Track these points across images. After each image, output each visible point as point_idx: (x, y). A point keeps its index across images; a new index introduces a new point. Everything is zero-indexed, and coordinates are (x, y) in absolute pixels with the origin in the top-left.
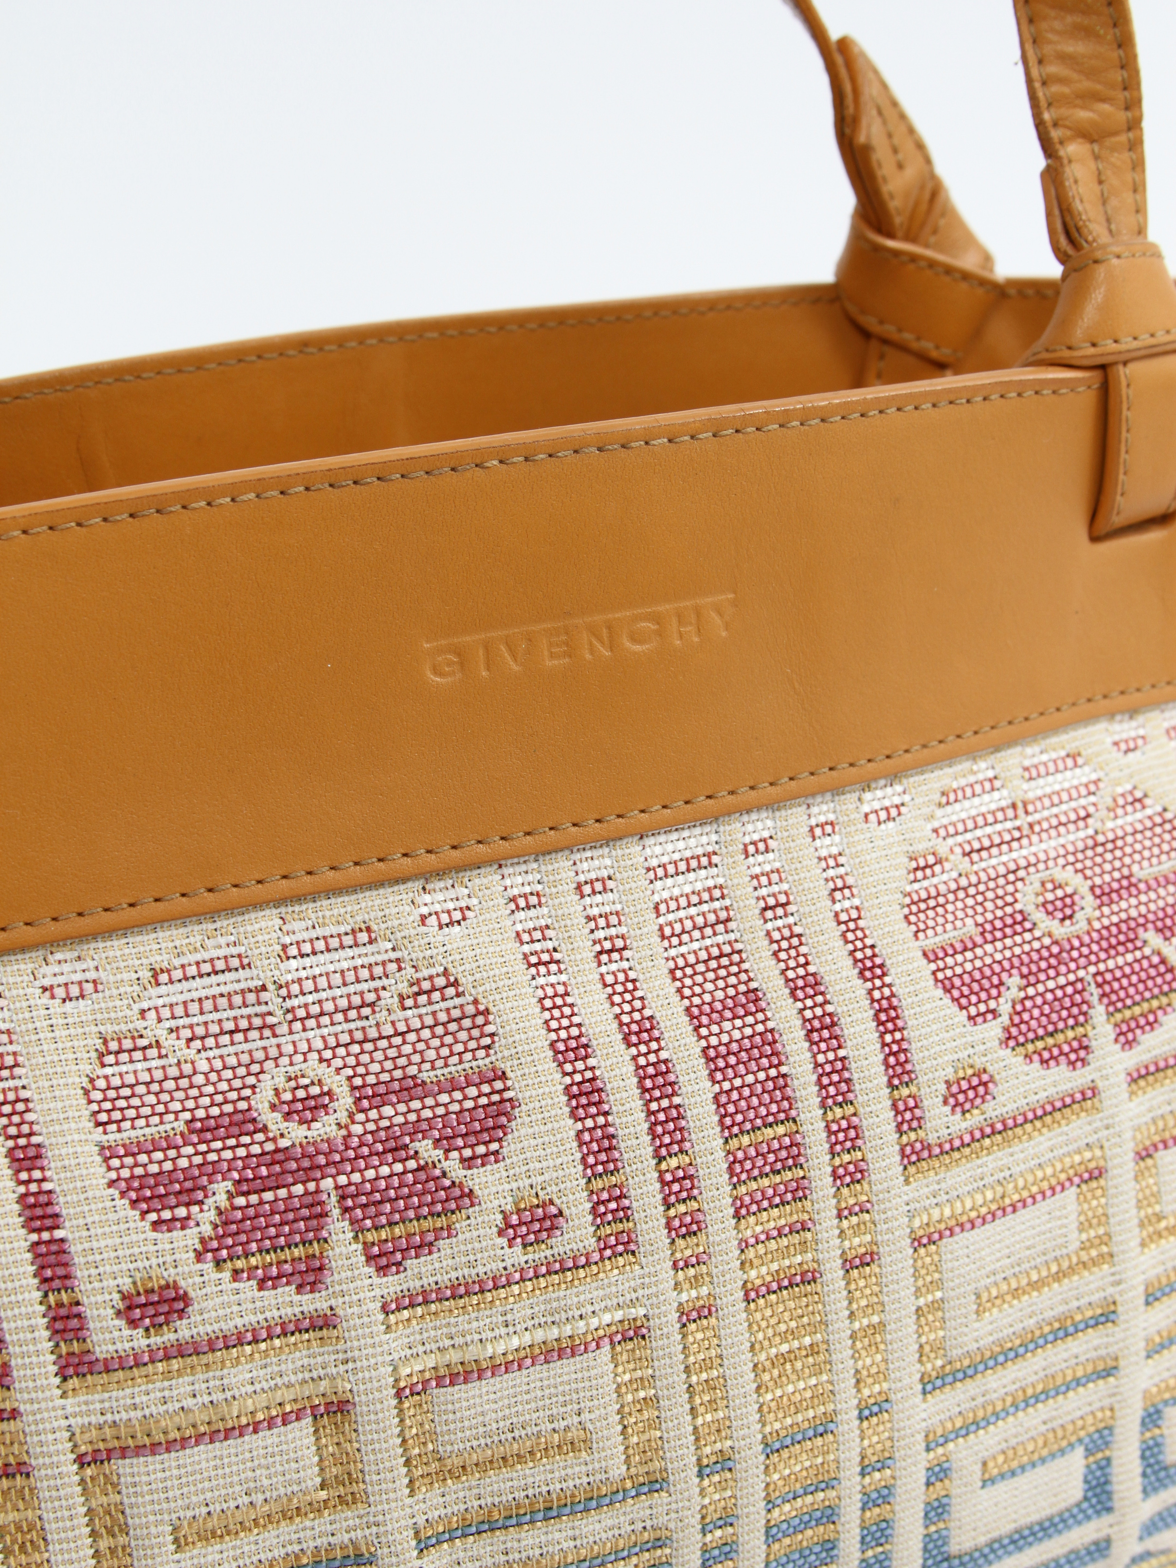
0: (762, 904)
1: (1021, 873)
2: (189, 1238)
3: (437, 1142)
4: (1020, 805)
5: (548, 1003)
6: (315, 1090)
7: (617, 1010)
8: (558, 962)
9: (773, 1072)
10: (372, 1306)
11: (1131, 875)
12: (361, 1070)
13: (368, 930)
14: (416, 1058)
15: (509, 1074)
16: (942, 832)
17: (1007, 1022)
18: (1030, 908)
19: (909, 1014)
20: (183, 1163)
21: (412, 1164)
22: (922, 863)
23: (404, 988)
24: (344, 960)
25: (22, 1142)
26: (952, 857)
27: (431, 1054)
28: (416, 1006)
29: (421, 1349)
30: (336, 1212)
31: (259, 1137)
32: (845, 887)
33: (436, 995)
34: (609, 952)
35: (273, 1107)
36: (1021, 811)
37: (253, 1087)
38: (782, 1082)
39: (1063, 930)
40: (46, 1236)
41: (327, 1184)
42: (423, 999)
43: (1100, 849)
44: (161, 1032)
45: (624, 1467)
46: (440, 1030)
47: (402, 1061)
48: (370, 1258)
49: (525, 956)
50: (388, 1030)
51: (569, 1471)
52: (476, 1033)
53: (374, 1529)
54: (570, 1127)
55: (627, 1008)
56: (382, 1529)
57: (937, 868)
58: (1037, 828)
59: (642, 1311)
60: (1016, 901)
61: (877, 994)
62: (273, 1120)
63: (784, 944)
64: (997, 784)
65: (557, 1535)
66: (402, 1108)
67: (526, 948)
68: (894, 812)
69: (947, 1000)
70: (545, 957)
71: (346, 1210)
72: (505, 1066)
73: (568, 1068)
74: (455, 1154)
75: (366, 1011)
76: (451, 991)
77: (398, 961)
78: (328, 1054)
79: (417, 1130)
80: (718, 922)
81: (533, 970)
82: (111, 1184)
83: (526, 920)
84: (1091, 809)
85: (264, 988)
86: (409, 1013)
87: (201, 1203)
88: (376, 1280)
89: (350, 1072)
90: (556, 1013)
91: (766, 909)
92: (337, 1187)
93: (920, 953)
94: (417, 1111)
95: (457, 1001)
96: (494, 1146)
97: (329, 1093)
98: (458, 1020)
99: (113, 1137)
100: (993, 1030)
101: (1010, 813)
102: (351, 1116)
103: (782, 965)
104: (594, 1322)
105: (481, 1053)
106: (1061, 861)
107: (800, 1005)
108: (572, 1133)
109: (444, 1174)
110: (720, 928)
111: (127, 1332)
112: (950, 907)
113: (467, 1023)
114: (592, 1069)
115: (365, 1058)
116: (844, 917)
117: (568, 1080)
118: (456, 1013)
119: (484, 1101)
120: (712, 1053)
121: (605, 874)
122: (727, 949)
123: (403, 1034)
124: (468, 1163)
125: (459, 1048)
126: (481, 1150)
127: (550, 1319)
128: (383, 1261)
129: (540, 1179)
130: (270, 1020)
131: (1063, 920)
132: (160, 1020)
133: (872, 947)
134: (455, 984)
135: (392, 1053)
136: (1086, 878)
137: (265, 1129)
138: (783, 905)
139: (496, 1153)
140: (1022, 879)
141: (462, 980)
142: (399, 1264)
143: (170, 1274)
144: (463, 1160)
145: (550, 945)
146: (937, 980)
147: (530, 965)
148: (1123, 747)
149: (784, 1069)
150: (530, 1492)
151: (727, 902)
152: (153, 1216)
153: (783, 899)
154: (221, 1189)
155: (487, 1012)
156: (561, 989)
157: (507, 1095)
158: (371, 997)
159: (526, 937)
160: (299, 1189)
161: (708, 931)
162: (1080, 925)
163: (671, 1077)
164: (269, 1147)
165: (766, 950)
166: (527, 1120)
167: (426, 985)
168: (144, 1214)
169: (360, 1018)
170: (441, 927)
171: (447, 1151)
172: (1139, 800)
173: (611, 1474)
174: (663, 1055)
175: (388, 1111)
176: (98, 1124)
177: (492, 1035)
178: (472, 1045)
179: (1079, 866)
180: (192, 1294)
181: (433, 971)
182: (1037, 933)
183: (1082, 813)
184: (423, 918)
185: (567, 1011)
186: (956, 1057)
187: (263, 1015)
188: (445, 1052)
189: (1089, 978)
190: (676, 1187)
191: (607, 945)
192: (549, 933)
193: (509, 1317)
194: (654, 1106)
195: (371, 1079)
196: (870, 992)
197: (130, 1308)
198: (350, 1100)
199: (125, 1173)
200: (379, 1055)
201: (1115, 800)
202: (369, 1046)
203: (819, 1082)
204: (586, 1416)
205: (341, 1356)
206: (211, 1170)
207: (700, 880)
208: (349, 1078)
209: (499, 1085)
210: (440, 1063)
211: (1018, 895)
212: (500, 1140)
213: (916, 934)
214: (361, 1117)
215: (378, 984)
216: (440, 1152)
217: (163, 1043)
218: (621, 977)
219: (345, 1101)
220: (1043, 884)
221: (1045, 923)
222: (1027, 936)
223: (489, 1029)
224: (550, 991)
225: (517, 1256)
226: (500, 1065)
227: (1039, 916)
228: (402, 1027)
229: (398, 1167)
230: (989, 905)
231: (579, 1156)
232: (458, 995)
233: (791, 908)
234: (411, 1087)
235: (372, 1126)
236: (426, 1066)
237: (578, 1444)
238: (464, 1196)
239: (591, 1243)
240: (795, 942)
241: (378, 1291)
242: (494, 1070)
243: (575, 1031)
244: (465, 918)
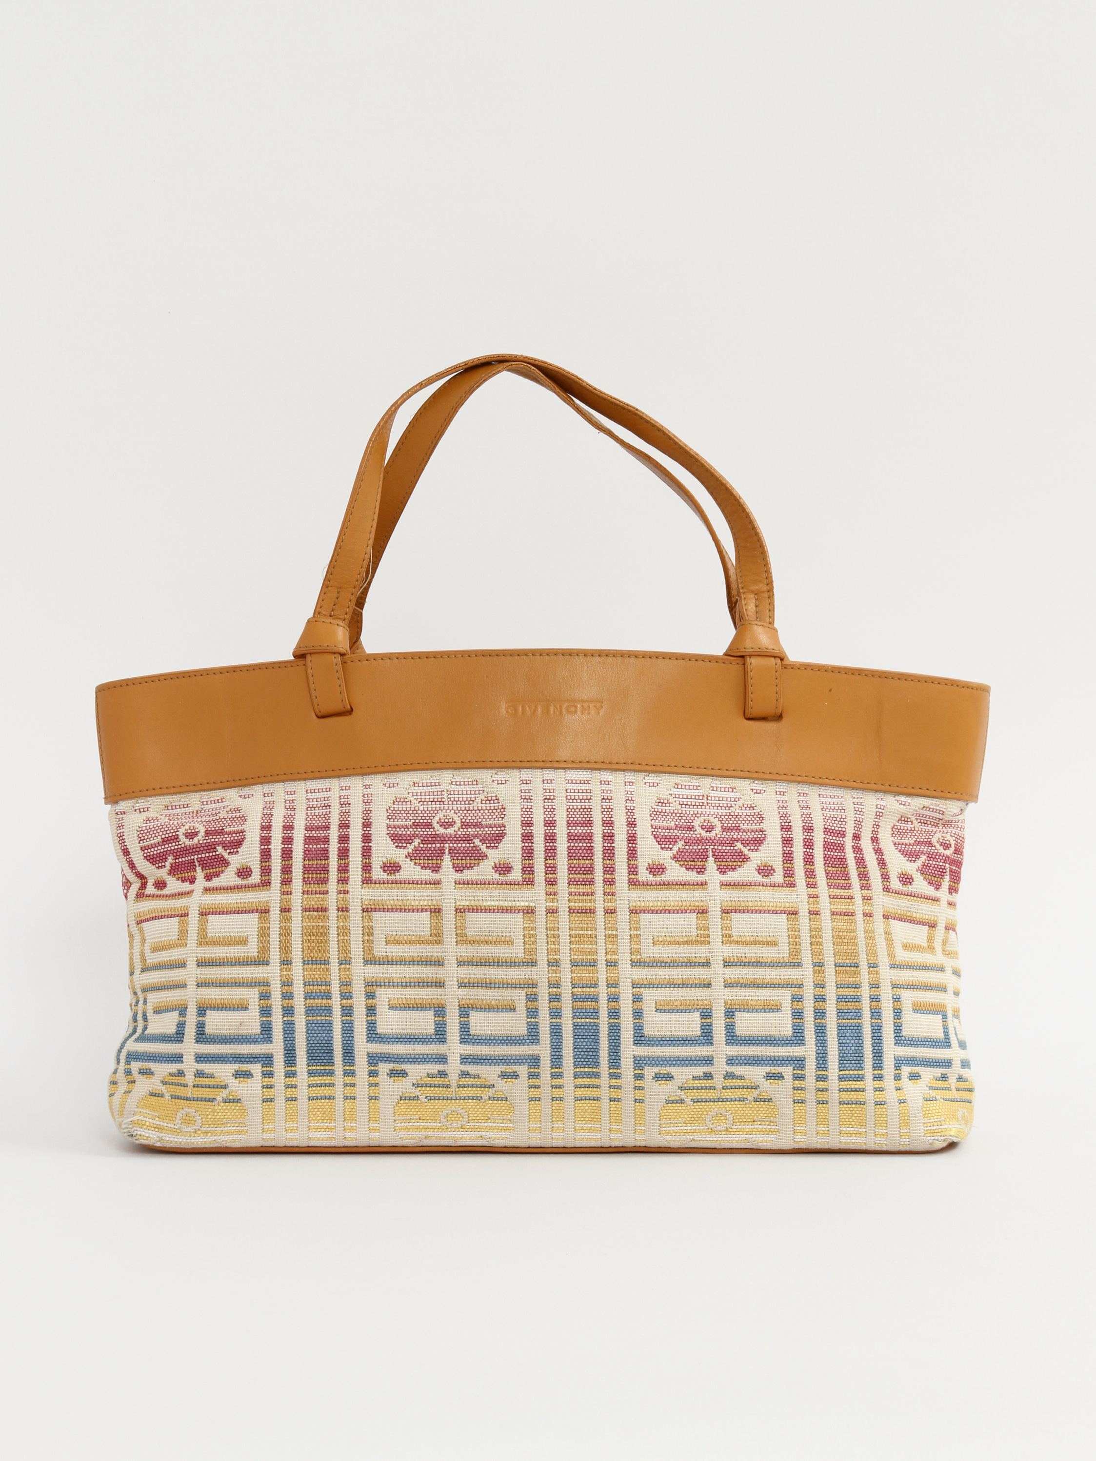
0: (602, 797)
1: (699, 815)
2: (405, 852)
3: (481, 841)
5: (524, 810)
6: (451, 821)
7: (545, 816)
8: (531, 799)
9: (589, 845)
10: (451, 880)
12: (465, 818)
13: (477, 781)
14: (482, 817)
15: (506, 826)
16: (673, 796)
17: (675, 853)
18: (697, 825)
19: (639, 841)
20: (409, 833)
21: (472, 845)
22: (662, 801)
23: (483, 798)
24: (468, 788)
25: (367, 821)
26: (674, 804)
27: (486, 817)
28: (486, 804)
29: (464, 898)
30: (447, 853)
31: (432, 830)
32: (632, 800)
33: (492, 802)
34: (548, 799)
35: (438, 823)
37: (434, 817)
38: (591, 848)
39: (705, 834)
40: (367, 844)
41: (447, 845)
42: (488, 802)
44: (412, 799)
45: (523, 955)
46: (490, 811)
47: (478, 817)
48: (454, 867)
49: (521, 796)
50: (476, 808)
51: (506, 951)
52: (500, 814)
53: (444, 954)
54: (520, 845)
55: (549, 816)
56: (446, 954)
57: (668, 805)
59: (534, 905)
60: (692, 822)
61: (630, 832)
62: (437, 826)
63: (606, 810)
64: (699, 787)
65: (501, 972)
66: (474, 830)
67: (523, 794)
68: (656, 784)
69: (654, 841)
70: (528, 797)
71: (450, 853)
72: (506, 824)
73: (524, 828)
74: (485, 845)
75: (471, 802)
76: (496, 801)
77: (483, 791)
78: (457, 812)
79: (476, 836)
80: (587, 799)
81: (522, 800)
82: (388, 834)
83: (525, 786)
85: (443, 790)
86: (483, 805)
87: (410, 843)
88: (454, 873)
89: (462, 817)
90: (526, 813)
91: (603, 799)
92: (449, 847)
93: (650, 825)
94: (478, 831)
95: (497, 804)
97: (454, 822)
98: (496, 809)
99: (391, 823)
100: (669, 854)
102: (459, 829)
103: (603, 816)
104: (518, 904)
105: (501, 819)
107: (604, 828)
108: (521, 846)
109: (480, 849)
110: (587, 801)
111: (382, 873)
112: (668, 817)
113: (499, 811)
114: (532, 830)
115: (467, 815)
116: (628, 808)
117: (523, 831)
118: (496, 808)
119: (497, 832)
120: (571, 834)
121: (552, 777)
122: (587, 807)
123: (480, 810)
125: (495, 817)
126: (493, 845)
127: (504, 899)
128: (458, 869)
129: (508, 856)
130: (443, 800)
131: (707, 831)
132: (413, 796)
133: (635, 819)
134: (498, 800)
135: (475, 815)
136: (722, 823)
137: (434, 828)
138: (609, 799)
139: (497, 846)
140: (699, 817)
141: (500, 799)
142: (462, 871)
143: (397, 860)
144: (487, 847)
145: (530, 794)
146: (653, 834)
147: (522, 799)
148: (755, 790)
149: (592, 845)
150: (493, 955)
151: (592, 794)
152: (396, 844)
153: (610, 798)
155: (505, 808)
156: (529, 807)
157: (504, 832)
158: (473, 799)
159: (523, 791)
160: (439, 845)
161: (583, 801)
162: (713, 834)
163: (555, 838)
164: (434, 833)
165: (599, 810)
166: (508, 839)
167: (490, 798)
168: (394, 843)
169: (469, 804)
170: (498, 784)
171: (483, 843)
173: (518, 955)
174: (555, 831)
175: (470, 830)
176: (388, 819)
177: (505, 815)
178: (499, 817)
179: (721, 819)
180: (402, 866)
181: (493, 795)
182: (696, 833)
184: (493, 781)
185: (529, 813)
186: (653, 857)
187: (442, 798)
188: (490, 817)
189: (710, 849)
190: (550, 869)
191: (548, 797)
192: (530, 791)
193: (492, 894)
194: (548, 844)
195: (468, 821)
196: (628, 830)
197: (384, 867)
198: (460, 825)
199: (392, 832)
200: (472, 815)
201: (743, 805)
202: (469, 812)
203: (603, 851)
204: (512, 934)
205: (441, 894)
206: (416, 836)
207: (584, 787)
208: (461, 819)
209: (503, 828)
210: (488, 820)
211: (694, 821)
212: (499, 843)
213: (651, 820)
214: (462, 830)
215: (476, 796)
216: (481, 843)
217: (413, 801)
218: (550, 807)
219: (458, 824)
220: (705, 820)
222: (692, 833)
223: (504, 813)
224: (526, 807)
225: (497, 876)
227: (698, 829)
228: (480, 808)
229: (468, 845)
231: (521, 853)
232: (498, 803)
233: (611, 801)
234: (478, 825)
235: (464, 833)
236: (484, 820)
237: (509, 942)
238: (484, 856)
239: (520, 879)
240: (610, 810)
241: (454, 877)
242: (503, 824)
243: (530, 819)
244: (506, 783)
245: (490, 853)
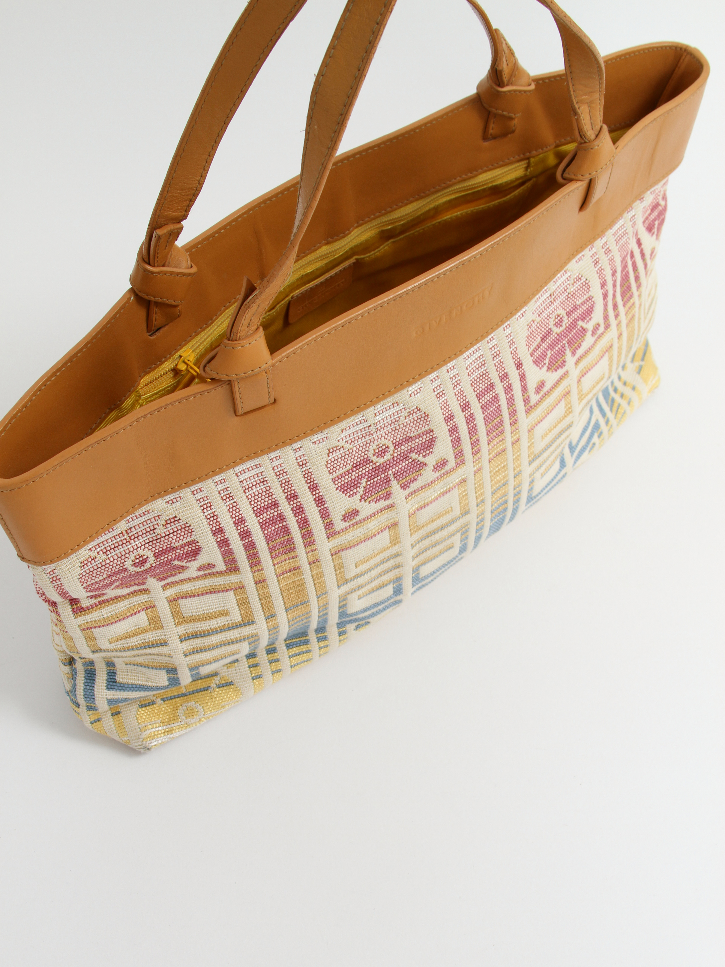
2: (358, 497)
3: (416, 453)
5: (443, 407)
6: (384, 447)
7: (459, 402)
8: (444, 393)
10: (403, 499)
12: (395, 438)
14: (409, 431)
15: (433, 429)
20: (353, 477)
21: (410, 460)
23: (406, 414)
24: (390, 412)
25: (312, 483)
27: (413, 429)
28: (409, 418)
29: (414, 504)
30: (393, 479)
31: (371, 464)
32: (513, 342)
33: (415, 414)
34: (456, 385)
35: (374, 455)
37: (368, 451)
41: (390, 472)
42: (411, 415)
44: (343, 444)
46: (415, 423)
47: (406, 433)
48: (401, 487)
49: (436, 395)
50: (401, 425)
51: (447, 518)
52: (425, 421)
53: (402, 548)
54: (450, 439)
55: (462, 400)
56: (404, 547)
59: (466, 476)
61: (521, 373)
62: (374, 459)
65: (443, 533)
66: (406, 446)
67: (436, 393)
70: (441, 393)
71: (395, 477)
73: (449, 424)
74: (421, 455)
77: (405, 408)
78: (386, 436)
79: (411, 451)
80: (482, 365)
82: (336, 489)
83: (435, 385)
85: (370, 426)
86: (407, 420)
87: (359, 487)
88: (404, 492)
89: (392, 439)
90: (445, 409)
92: (393, 473)
94: (410, 446)
96: (431, 450)
99: (335, 475)
104: (454, 483)
105: (426, 426)
107: (503, 384)
108: (450, 441)
109: (418, 461)
111: (344, 524)
113: (422, 418)
114: (454, 421)
117: (449, 427)
119: (428, 439)
120: (479, 395)
121: (453, 365)
122: (484, 372)
123: (405, 426)
124: (424, 456)
125: (420, 425)
126: (428, 452)
127: (444, 486)
128: (405, 487)
132: (343, 441)
134: (419, 410)
135: (403, 431)
137: (372, 462)
139: (431, 452)
141: (421, 408)
142: (409, 486)
143: (354, 507)
145: (442, 388)
147: (438, 398)
150: (438, 526)
152: (348, 494)
154: (364, 481)
155: (428, 415)
156: (445, 401)
157: (434, 436)
158: (397, 419)
159: (436, 390)
160: (383, 476)
163: (474, 417)
164: (374, 466)
166: (438, 439)
167: (412, 412)
168: (345, 494)
169: (394, 425)
170: (415, 395)
171: (419, 455)
173: (456, 515)
174: (472, 412)
175: (403, 447)
176: (330, 473)
178: (424, 424)
180: (359, 510)
181: (413, 408)
184: (410, 395)
185: (447, 407)
187: (370, 432)
188: (416, 427)
190: (474, 444)
192: (441, 386)
193: (435, 489)
194: (470, 426)
195: (398, 439)
196: (519, 373)
197: (344, 518)
199: (339, 485)
200: (400, 433)
202: (396, 430)
203: (507, 403)
205: (396, 513)
206: (360, 477)
207: (477, 355)
208: (392, 441)
209: (431, 434)
210: (416, 431)
212: (432, 448)
214: (396, 451)
215: (399, 415)
216: (417, 455)
217: (345, 446)
218: (460, 391)
219: (392, 448)
223: (429, 420)
226: (431, 428)
228: (405, 424)
229: (407, 462)
231: (451, 445)
232: (420, 412)
234: (408, 439)
236: (412, 433)
237: (449, 511)
238: (424, 465)
239: (454, 465)
242: (430, 430)
243: (450, 412)
244: (420, 391)
245: (427, 459)
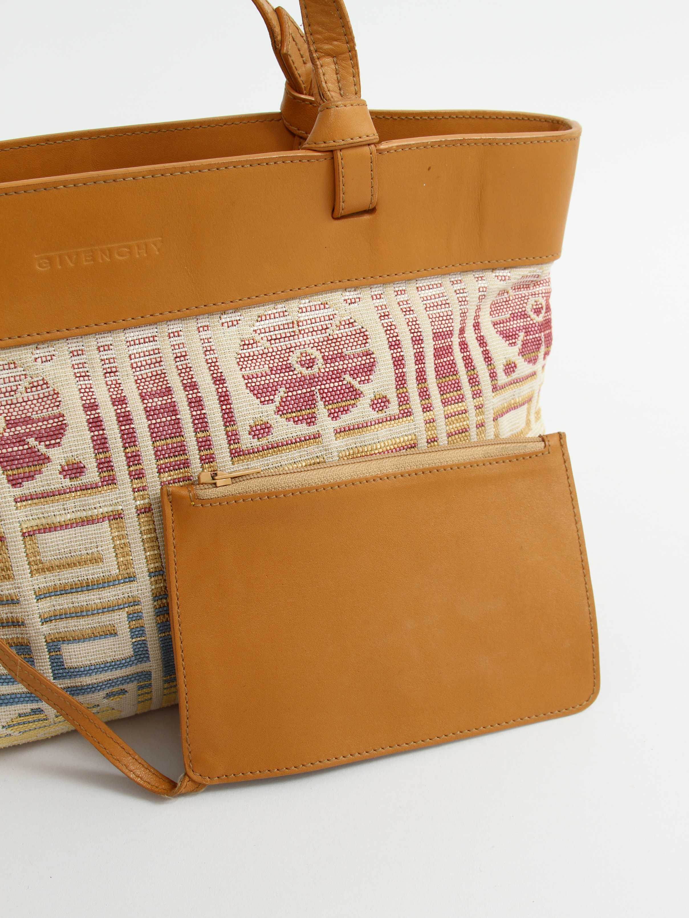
0: (175, 355)
1: (293, 349)
3: (36, 439)
4: (295, 322)
5: (83, 391)
7: (111, 394)
8: (88, 376)
9: (174, 417)
10: (10, 499)
11: (342, 353)
12: (9, 414)
13: (14, 363)
14: (31, 410)
15: (65, 415)
16: (258, 332)
17: (278, 405)
18: (294, 363)
19: (233, 399)
21: (26, 447)
22: (247, 342)
23: (27, 385)
24: (5, 374)
26: (262, 341)
27: (37, 409)
28: (32, 392)
29: (31, 518)
32: (211, 350)
33: (39, 388)
34: (110, 373)
36: (295, 325)
38: (178, 422)
39: (307, 372)
42: (34, 389)
43: (330, 342)
45: (118, 571)
46: (40, 400)
47: (25, 411)
48: (9, 481)
49: (75, 373)
50: (20, 400)
51: (95, 571)
52: (53, 401)
53: (18, 590)
54: (88, 435)
55: (115, 393)
56: (21, 590)
57: (255, 345)
58: (302, 332)
59: (121, 507)
60: (288, 360)
61: (220, 390)
63: (184, 371)
64: (286, 314)
65: (93, 597)
66: (24, 427)
67: (76, 371)
68: (235, 323)
69: (251, 395)
70: (83, 374)
72: (64, 413)
73: (89, 413)
74: (43, 443)
75: (12, 393)
76: (45, 386)
77: (25, 375)
79: (29, 435)
80: (156, 362)
81: (78, 379)
83: (77, 360)
84: (329, 326)
86: (29, 394)
88: (12, 489)
89: (5, 415)
90: (86, 394)
91: (176, 358)
93: (241, 376)
94: (30, 428)
95: (47, 390)
96: (58, 441)
98: (47, 397)
100: (271, 408)
101: (291, 326)
102: (4, 430)
103: (182, 378)
104: (101, 510)
105: (55, 408)
106: (312, 345)
107: (187, 393)
108: (89, 437)
109: (38, 451)
110: (157, 365)
112: (259, 360)
113: (50, 397)
114: (99, 413)
115: (11, 410)
116: (210, 361)
117: (88, 417)
118: (47, 394)
119: (55, 424)
120: (148, 409)
121: (109, 343)
122: (159, 372)
123: (26, 402)
124: (47, 446)
125: (47, 406)
126: (53, 442)
127: (82, 508)
128: (14, 482)
129: (76, 453)
131: (307, 368)
133: (221, 373)
134: (47, 383)
135: (22, 408)
136: (321, 353)
138: (184, 356)
139: (59, 443)
140: (293, 351)
141: (49, 382)
142: (21, 483)
144: (46, 445)
145: (86, 370)
146: (247, 387)
147: (77, 377)
148: (349, 301)
149: (178, 417)
150: (80, 579)
151: (161, 355)
153: (184, 354)
155: (58, 393)
156: (89, 386)
157: (64, 422)
158: (14, 388)
159: (76, 366)
161: (152, 366)
162: (315, 370)
163: (131, 417)
165: (175, 372)
166: (71, 431)
167: (35, 384)
169: (10, 396)
170: (42, 362)
171: (40, 442)
172: (352, 323)
173: (112, 572)
174: (127, 409)
175: (19, 428)
177: (60, 401)
178: (52, 405)
179: (319, 348)
181: (37, 379)
182: (295, 372)
183: (325, 327)
184: (36, 359)
185: (91, 394)
186: (254, 416)
188: (42, 408)
189: (317, 391)
190: (132, 459)
191: (109, 370)
192: (85, 365)
193: (65, 506)
194: (123, 428)
195: (13, 418)
196: (217, 389)
198: (4, 425)
200: (17, 409)
201: (340, 323)
202: (13, 406)
203: (193, 422)
204: (100, 548)
207: (149, 346)
208: (5, 417)
209: (61, 419)
210: (39, 412)
211: (290, 358)
212: (61, 438)
213: (241, 369)
214: (8, 430)
215: (17, 383)
216: (37, 443)
218: (114, 382)
220: (301, 354)
221: (299, 368)
222: (291, 373)
223: (58, 399)
224: (84, 387)
225: (67, 482)
226: (62, 412)
227: (297, 366)
228: (26, 399)
229: (21, 448)
230: (276, 361)
231: (92, 445)
232: (48, 388)
233: (187, 357)
234: (27, 421)
235: (12, 434)
236: (34, 413)
237: (96, 560)
238: (47, 459)
239: (98, 479)
240: (188, 370)
241: (12, 494)
242: (60, 414)
243: (93, 401)
244: (52, 359)
245: (52, 453)
